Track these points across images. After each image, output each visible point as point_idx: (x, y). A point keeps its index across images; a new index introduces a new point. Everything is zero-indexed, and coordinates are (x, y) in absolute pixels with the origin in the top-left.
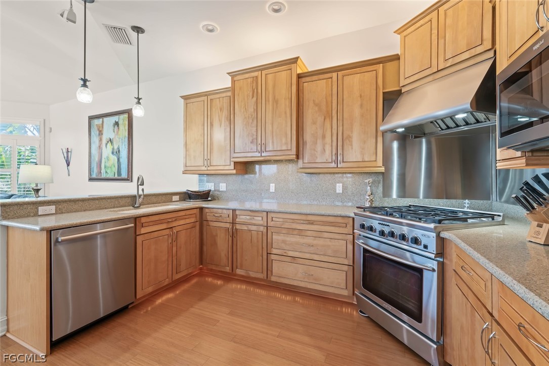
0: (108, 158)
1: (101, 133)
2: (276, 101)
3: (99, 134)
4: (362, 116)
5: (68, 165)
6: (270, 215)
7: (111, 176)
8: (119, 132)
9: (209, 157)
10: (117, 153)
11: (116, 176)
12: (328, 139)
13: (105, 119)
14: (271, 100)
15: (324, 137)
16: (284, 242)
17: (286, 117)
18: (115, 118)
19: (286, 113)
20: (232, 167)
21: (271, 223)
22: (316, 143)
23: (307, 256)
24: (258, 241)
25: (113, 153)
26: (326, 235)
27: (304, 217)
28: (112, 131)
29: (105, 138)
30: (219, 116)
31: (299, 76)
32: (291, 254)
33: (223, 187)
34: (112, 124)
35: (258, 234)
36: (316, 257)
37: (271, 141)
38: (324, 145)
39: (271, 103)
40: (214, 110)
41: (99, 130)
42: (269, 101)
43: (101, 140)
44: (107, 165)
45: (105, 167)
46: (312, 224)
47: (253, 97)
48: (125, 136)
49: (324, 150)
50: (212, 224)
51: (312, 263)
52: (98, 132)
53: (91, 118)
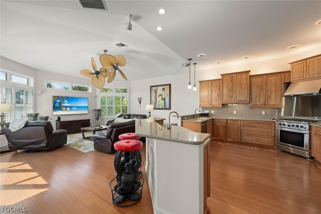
0: (160, 101)
1: (156, 92)
2: (241, 84)
3: (155, 93)
4: (275, 90)
5: (140, 103)
6: (242, 121)
7: (161, 107)
8: (165, 92)
9: (211, 102)
10: (164, 99)
11: (164, 108)
12: (262, 97)
13: (158, 87)
14: (239, 84)
15: (260, 96)
16: (247, 129)
17: (245, 90)
18: (163, 87)
19: (245, 88)
20: (221, 105)
21: (241, 124)
22: (257, 98)
23: (257, 134)
24: (236, 129)
25: (162, 99)
26: (264, 127)
27: (256, 122)
28: (162, 91)
29: (158, 94)
30: (215, 88)
31: (250, 76)
32: (250, 133)
33: (213, 112)
34: (162, 89)
35: (237, 127)
36: (260, 134)
37: (239, 97)
38: (260, 99)
39: (239, 85)
40: (213, 86)
41: (155, 91)
42: (238, 84)
43: (156, 95)
44: (159, 103)
45: (158, 104)
46: (259, 124)
47: (231, 83)
48: (168, 94)
49: (260, 101)
50: (217, 124)
51: (258, 136)
52: (155, 92)
53: (151, 87)
